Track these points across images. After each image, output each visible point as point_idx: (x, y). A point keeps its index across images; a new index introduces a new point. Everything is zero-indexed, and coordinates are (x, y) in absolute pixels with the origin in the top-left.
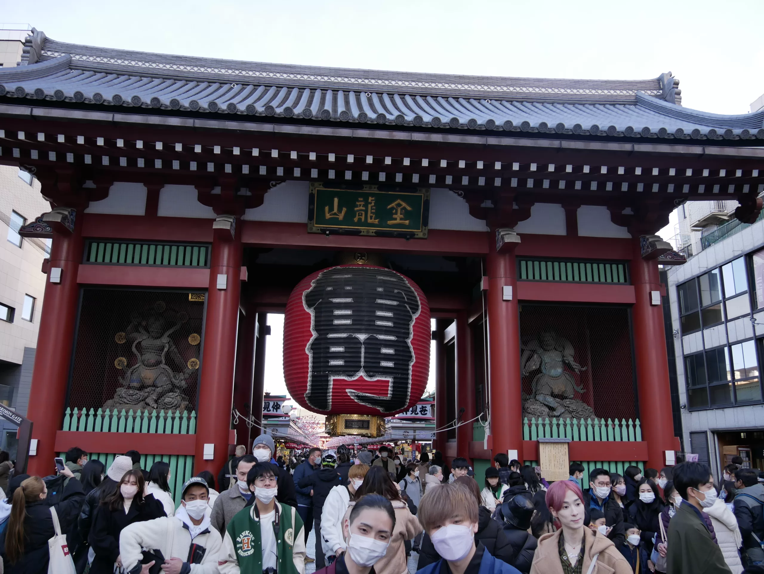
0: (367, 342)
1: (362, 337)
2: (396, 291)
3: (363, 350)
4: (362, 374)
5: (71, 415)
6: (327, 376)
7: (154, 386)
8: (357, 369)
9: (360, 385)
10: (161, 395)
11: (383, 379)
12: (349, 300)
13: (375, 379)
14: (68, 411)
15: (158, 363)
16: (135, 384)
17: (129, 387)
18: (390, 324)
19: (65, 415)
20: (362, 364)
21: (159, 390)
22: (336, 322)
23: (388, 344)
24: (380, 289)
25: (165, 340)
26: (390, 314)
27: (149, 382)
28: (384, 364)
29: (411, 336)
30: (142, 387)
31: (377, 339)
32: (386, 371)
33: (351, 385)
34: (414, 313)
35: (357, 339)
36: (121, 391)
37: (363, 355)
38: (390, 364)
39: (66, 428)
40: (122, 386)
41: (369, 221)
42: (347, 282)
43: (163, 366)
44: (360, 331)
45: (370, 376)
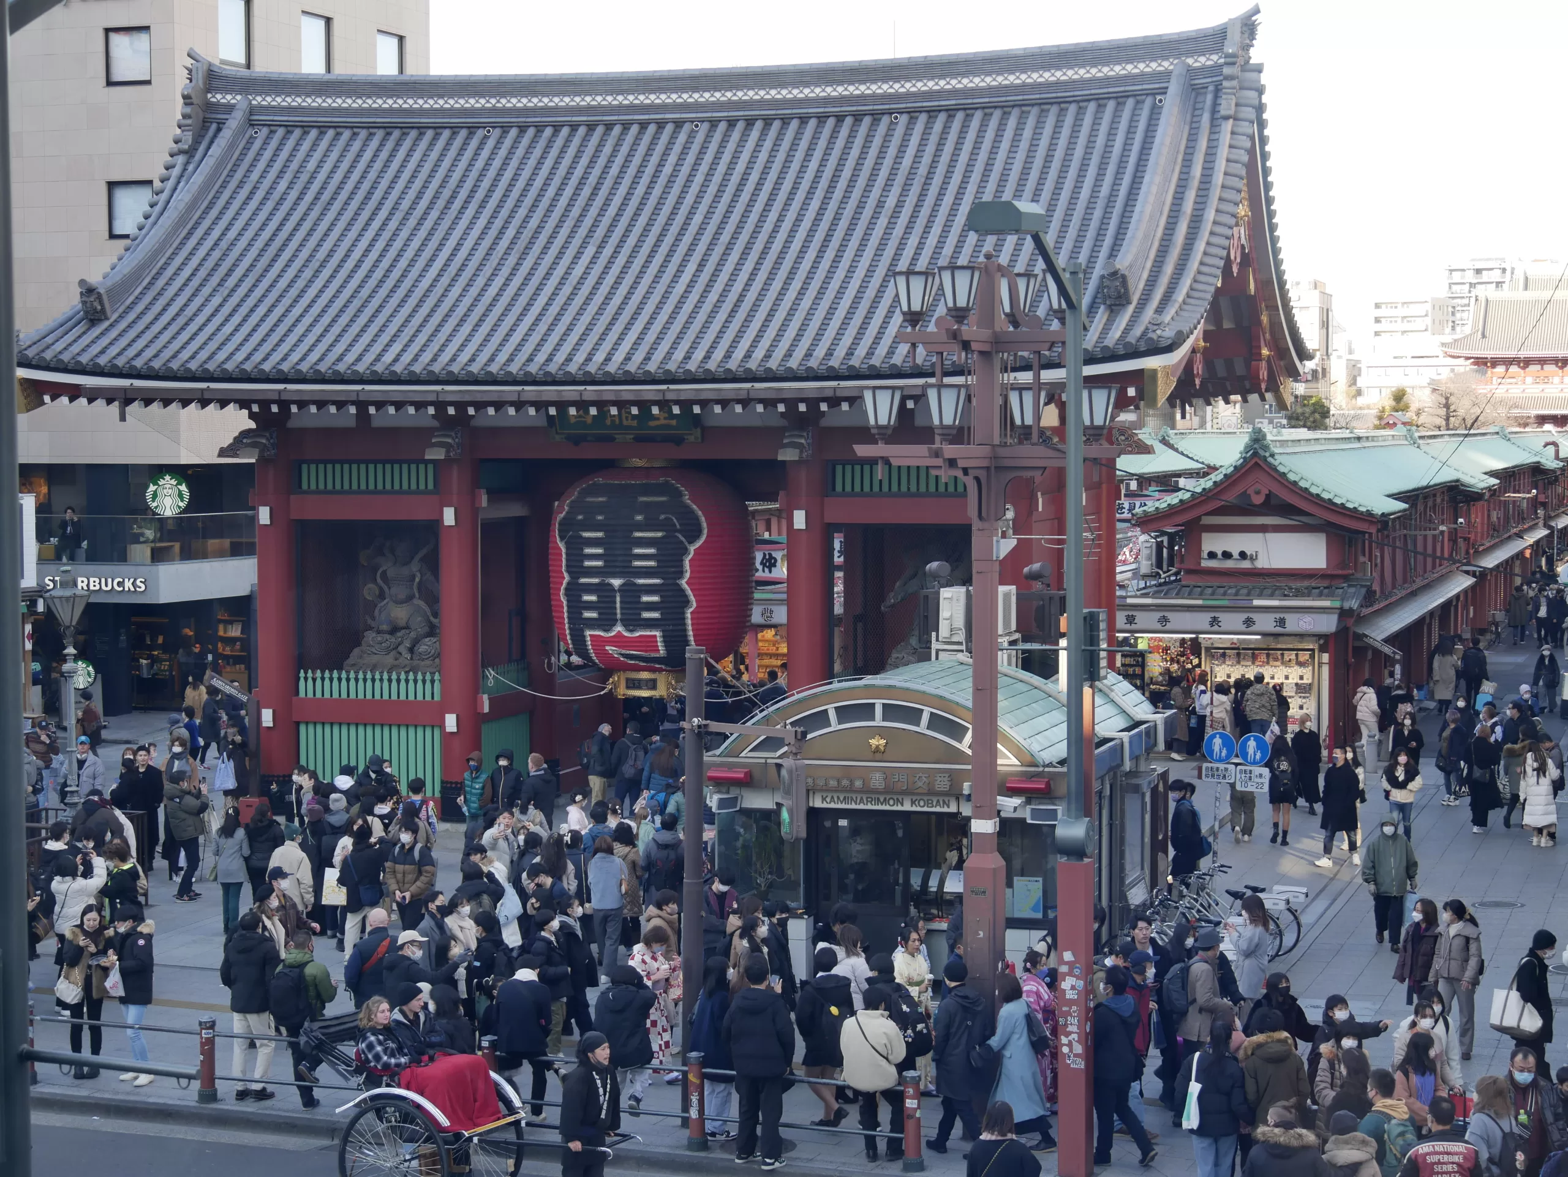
0: (622, 589)
1: (616, 582)
2: (662, 517)
3: (618, 599)
4: (619, 628)
5: (306, 679)
6: (582, 631)
7: (407, 627)
8: (612, 623)
9: (618, 640)
10: (416, 642)
11: (648, 633)
12: (600, 534)
13: (637, 634)
14: (302, 674)
15: (410, 598)
16: (385, 627)
17: (379, 632)
18: (652, 563)
19: (298, 679)
20: (619, 616)
21: (413, 635)
22: (587, 563)
23: (650, 590)
24: (639, 518)
25: (415, 567)
26: (652, 551)
27: (402, 623)
28: (646, 615)
29: (688, 575)
30: (394, 630)
31: (635, 584)
32: (650, 624)
33: (611, 641)
34: (691, 542)
35: (610, 585)
36: (370, 636)
37: (618, 605)
38: (656, 615)
39: (302, 694)
40: (371, 628)
41: (625, 423)
42: (600, 508)
43: (418, 602)
44: (614, 575)
45: (631, 631)
